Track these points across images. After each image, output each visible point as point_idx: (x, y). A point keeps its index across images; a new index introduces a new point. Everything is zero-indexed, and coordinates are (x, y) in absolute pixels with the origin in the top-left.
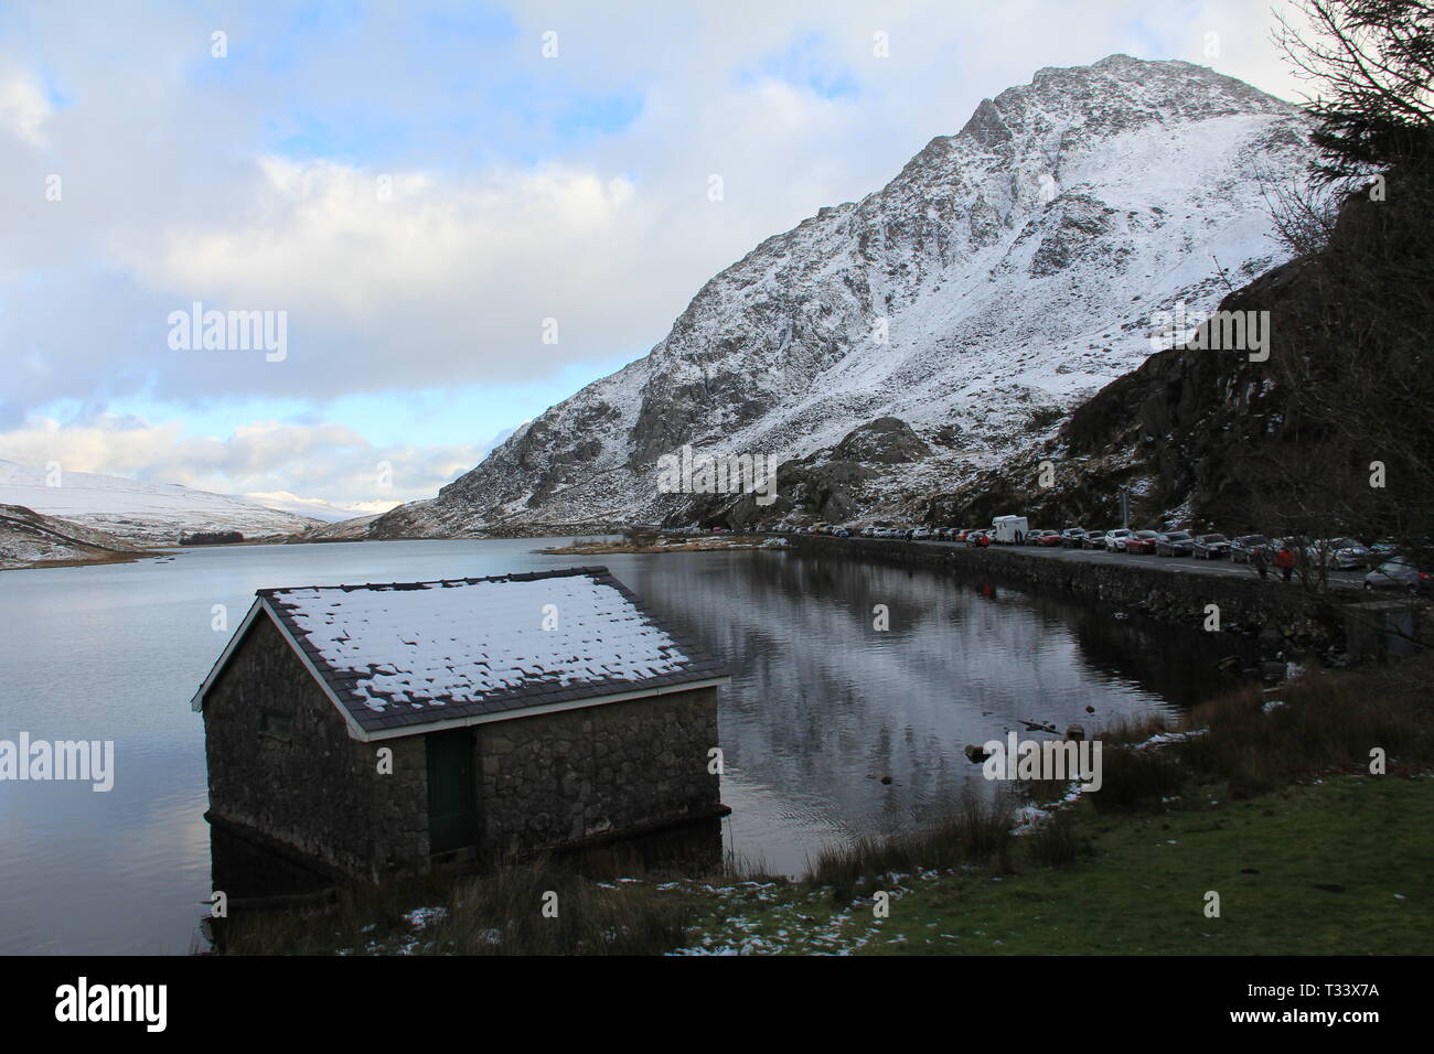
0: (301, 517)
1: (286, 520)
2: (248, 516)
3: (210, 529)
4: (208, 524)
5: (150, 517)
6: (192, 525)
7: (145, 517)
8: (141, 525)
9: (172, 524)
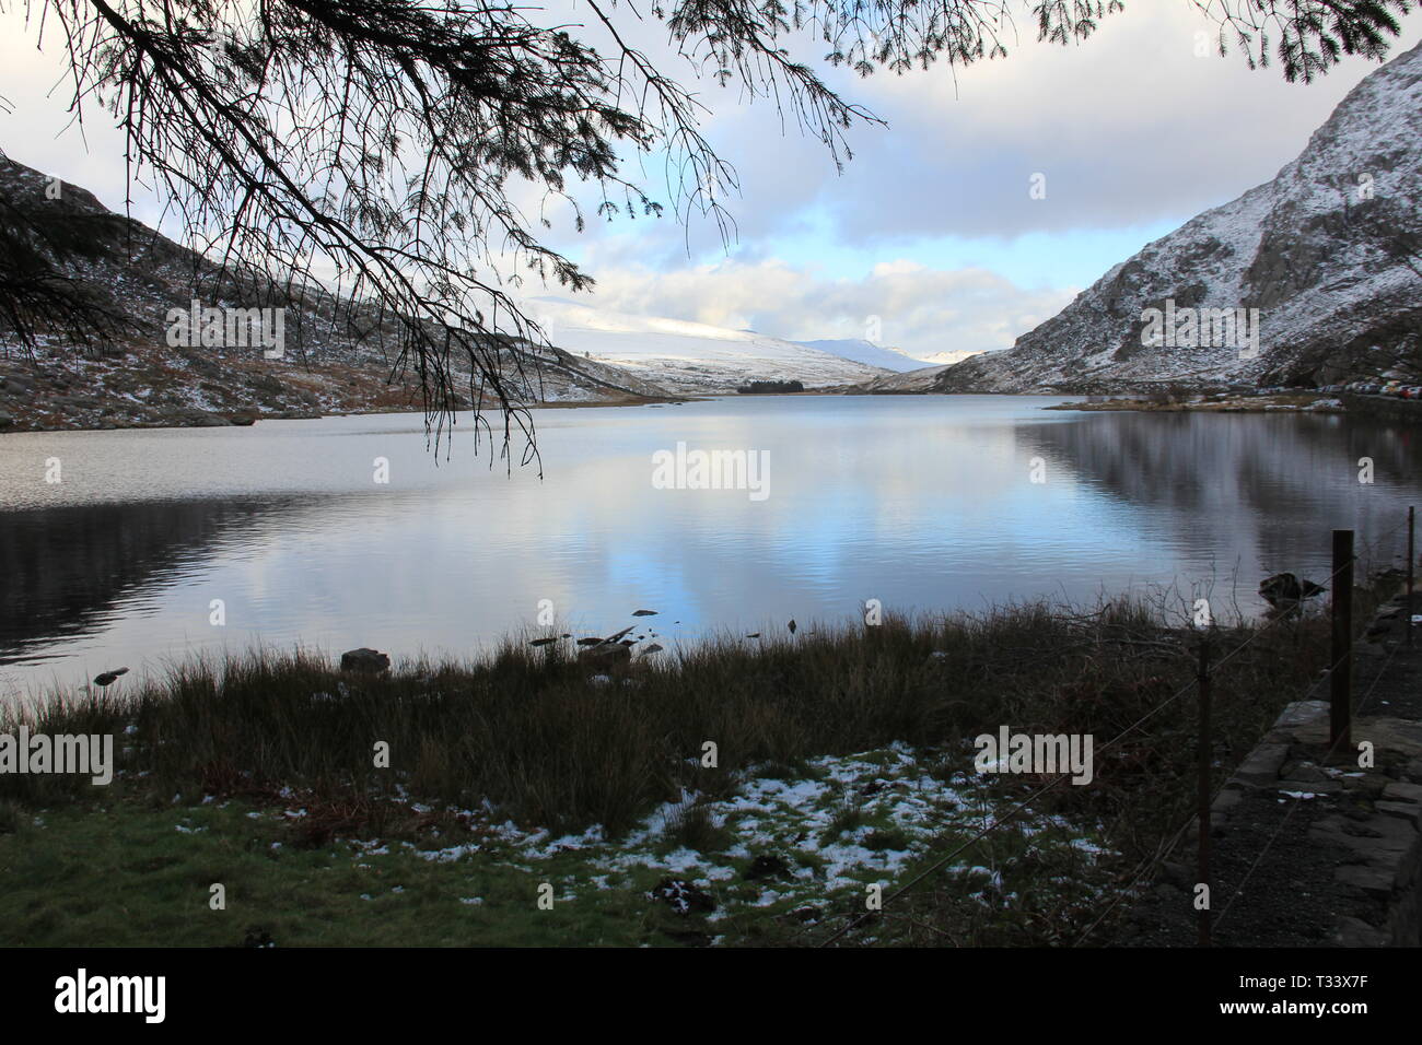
0: (873, 368)
1: (856, 370)
2: (818, 365)
3: (776, 378)
4: (775, 372)
5: (717, 364)
6: (758, 372)
7: (712, 363)
8: (707, 371)
9: (739, 372)
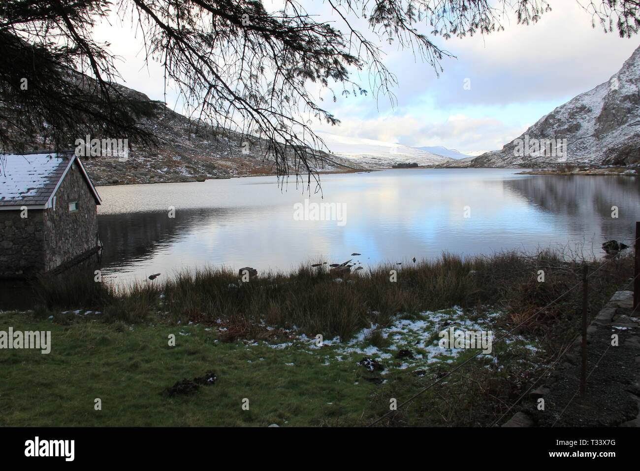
0: (446, 158)
1: (439, 158)
3: (407, 162)
4: (407, 159)
5: (384, 156)
6: (400, 160)
7: (382, 156)
8: (380, 159)
